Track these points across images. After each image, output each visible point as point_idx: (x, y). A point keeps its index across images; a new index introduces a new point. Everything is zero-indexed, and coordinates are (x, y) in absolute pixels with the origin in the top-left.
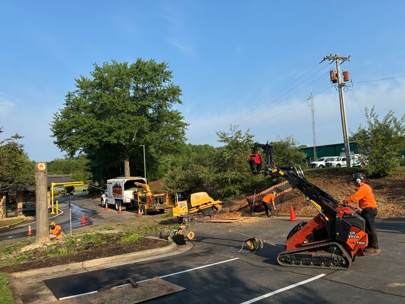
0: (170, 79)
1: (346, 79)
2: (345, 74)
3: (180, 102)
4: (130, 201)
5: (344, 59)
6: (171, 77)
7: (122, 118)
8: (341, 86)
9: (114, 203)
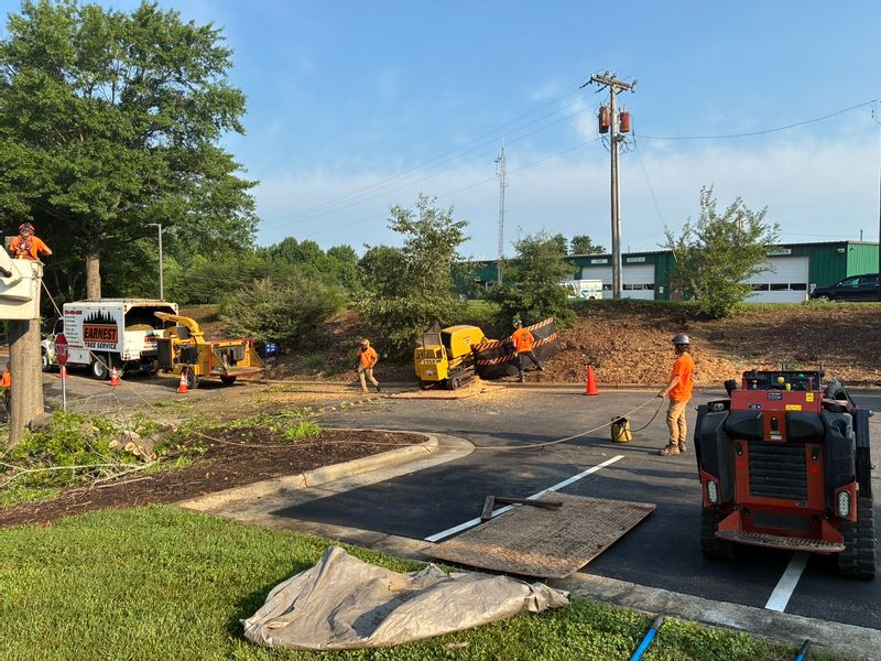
0: (225, 68)
1: (624, 128)
2: (623, 117)
3: (239, 129)
4: (138, 357)
5: (624, 87)
6: (230, 65)
7: (96, 150)
8: (615, 140)
9: (87, 360)
